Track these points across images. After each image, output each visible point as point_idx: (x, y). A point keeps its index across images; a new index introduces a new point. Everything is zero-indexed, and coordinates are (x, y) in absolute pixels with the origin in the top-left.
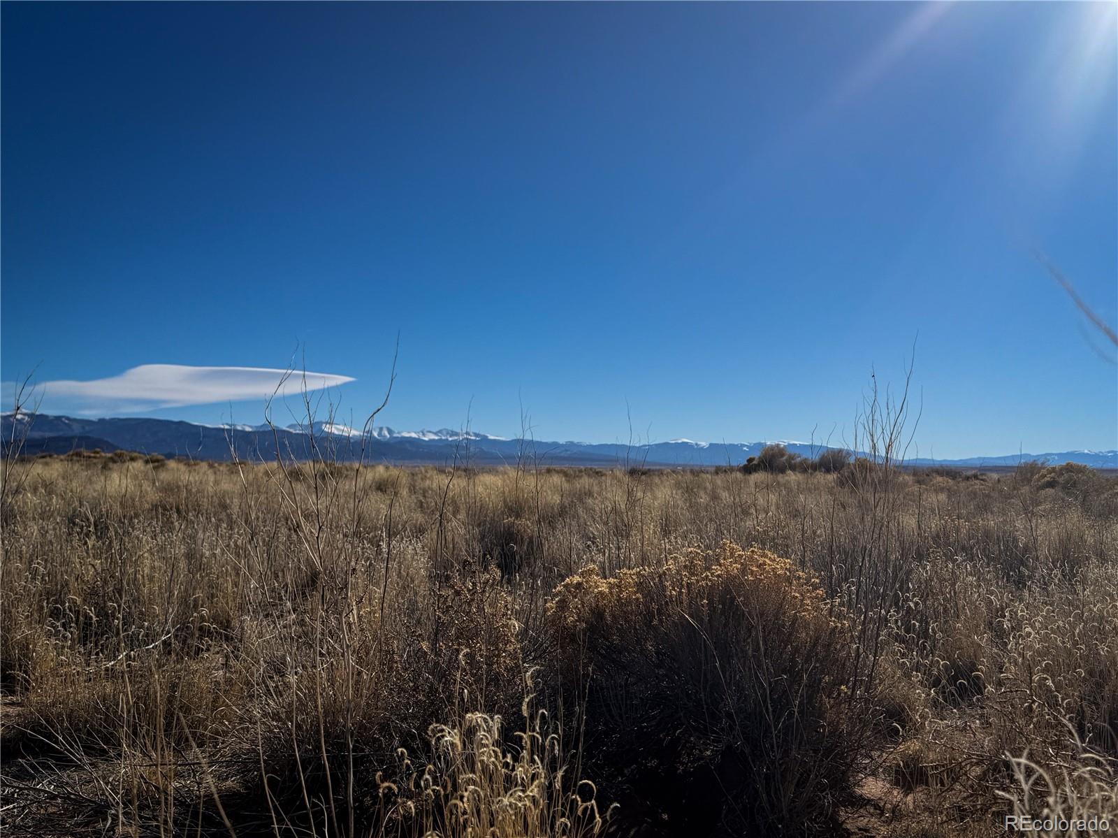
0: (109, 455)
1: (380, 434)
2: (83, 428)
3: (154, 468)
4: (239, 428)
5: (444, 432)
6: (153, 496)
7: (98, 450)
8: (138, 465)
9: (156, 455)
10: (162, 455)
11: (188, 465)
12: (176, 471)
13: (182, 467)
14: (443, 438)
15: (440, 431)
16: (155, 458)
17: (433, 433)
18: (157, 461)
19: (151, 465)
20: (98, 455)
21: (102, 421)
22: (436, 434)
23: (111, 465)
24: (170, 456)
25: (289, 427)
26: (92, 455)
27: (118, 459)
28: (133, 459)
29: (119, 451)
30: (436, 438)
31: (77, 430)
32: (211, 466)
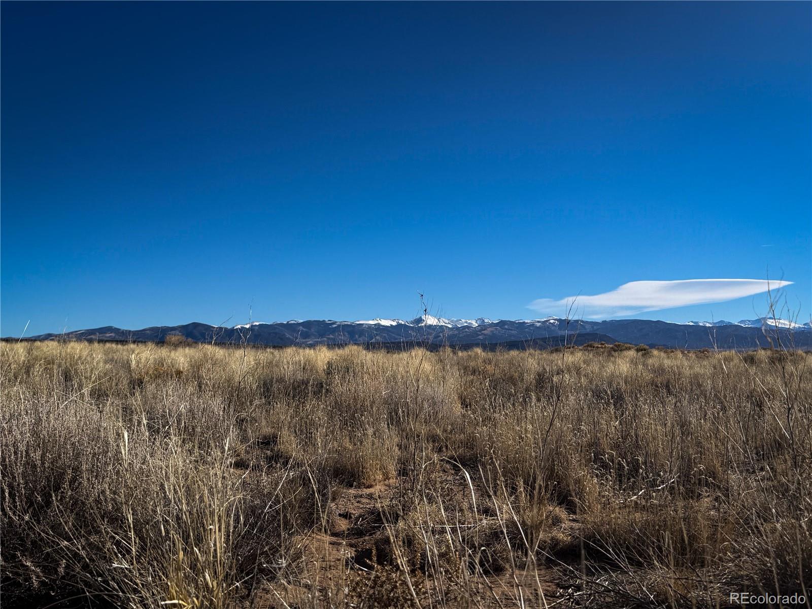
0: (611, 346)
2: (593, 327)
3: (643, 355)
4: (701, 324)
6: (648, 376)
7: (603, 342)
8: (632, 353)
9: (642, 345)
10: (647, 345)
11: (665, 352)
12: (658, 358)
13: (663, 354)
16: (642, 348)
18: (645, 350)
19: (640, 353)
20: (604, 346)
21: (604, 322)
23: (613, 353)
24: (652, 346)
25: (740, 322)
26: (600, 346)
27: (619, 348)
28: (629, 349)
29: (617, 343)
31: (589, 329)
32: (683, 353)
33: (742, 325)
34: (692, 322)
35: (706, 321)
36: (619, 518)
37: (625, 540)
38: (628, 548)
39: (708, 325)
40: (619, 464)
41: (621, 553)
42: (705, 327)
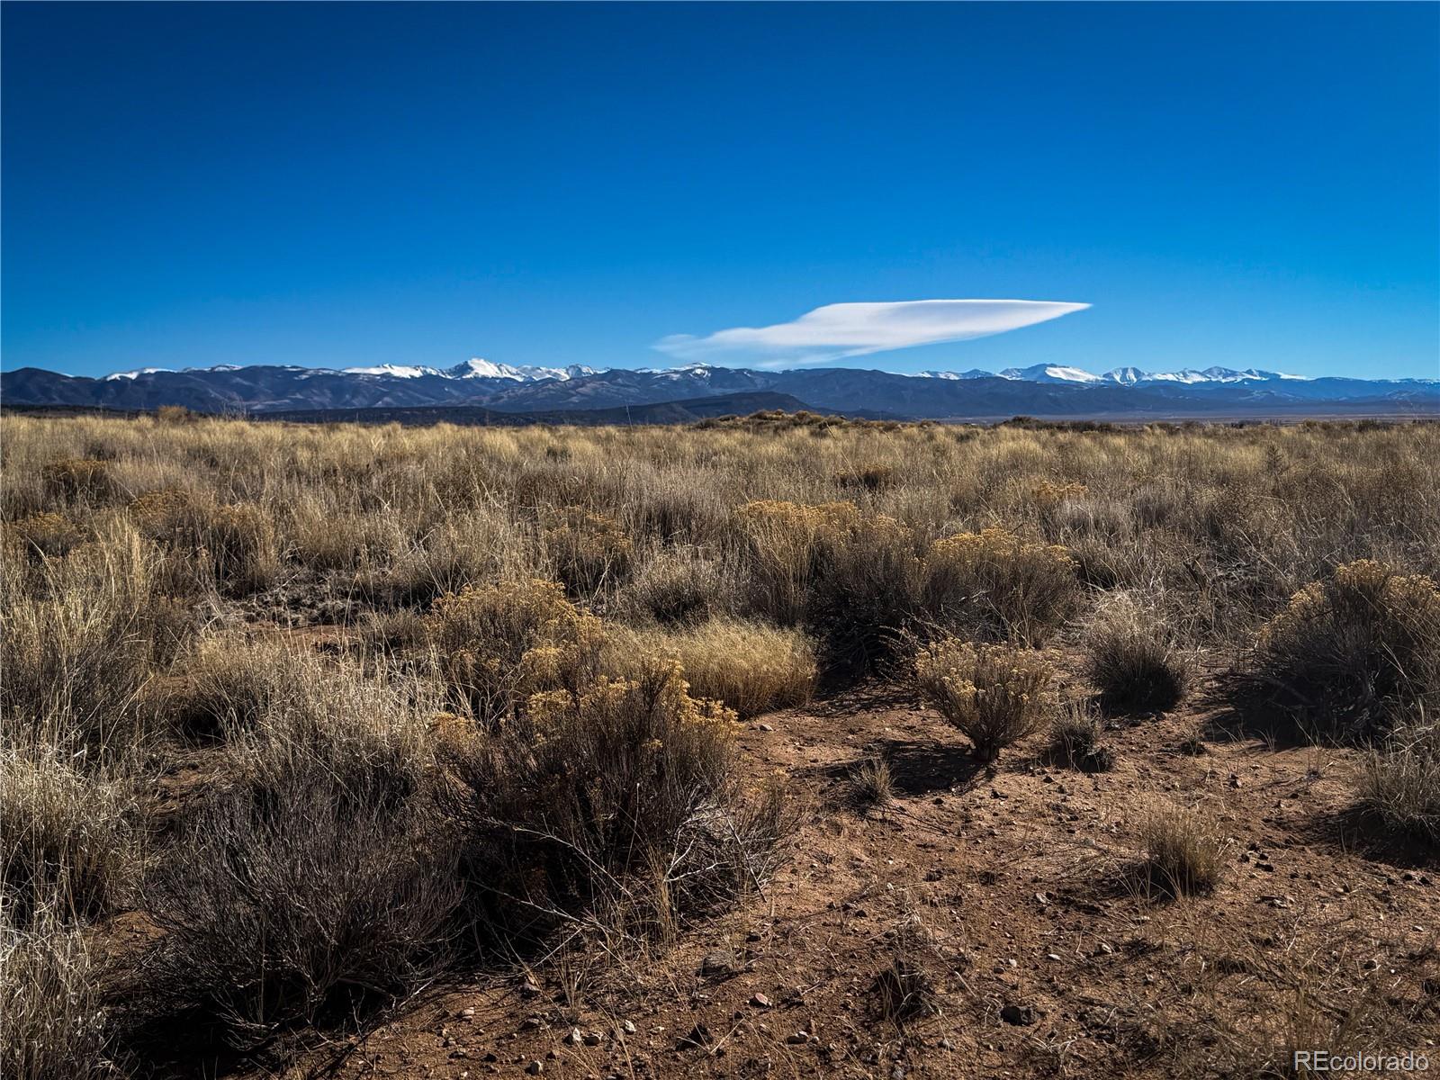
0: (792, 416)
1: (1123, 377)
2: (767, 382)
4: (942, 376)
5: (1216, 372)
7: (780, 410)
14: (1214, 380)
15: (1210, 371)
17: (1199, 373)
21: (786, 373)
22: (1202, 374)
25: (1003, 372)
30: (1204, 380)
31: (760, 384)
33: (1007, 377)
34: (928, 372)
35: (951, 371)
39: (953, 377)
42: (948, 381)
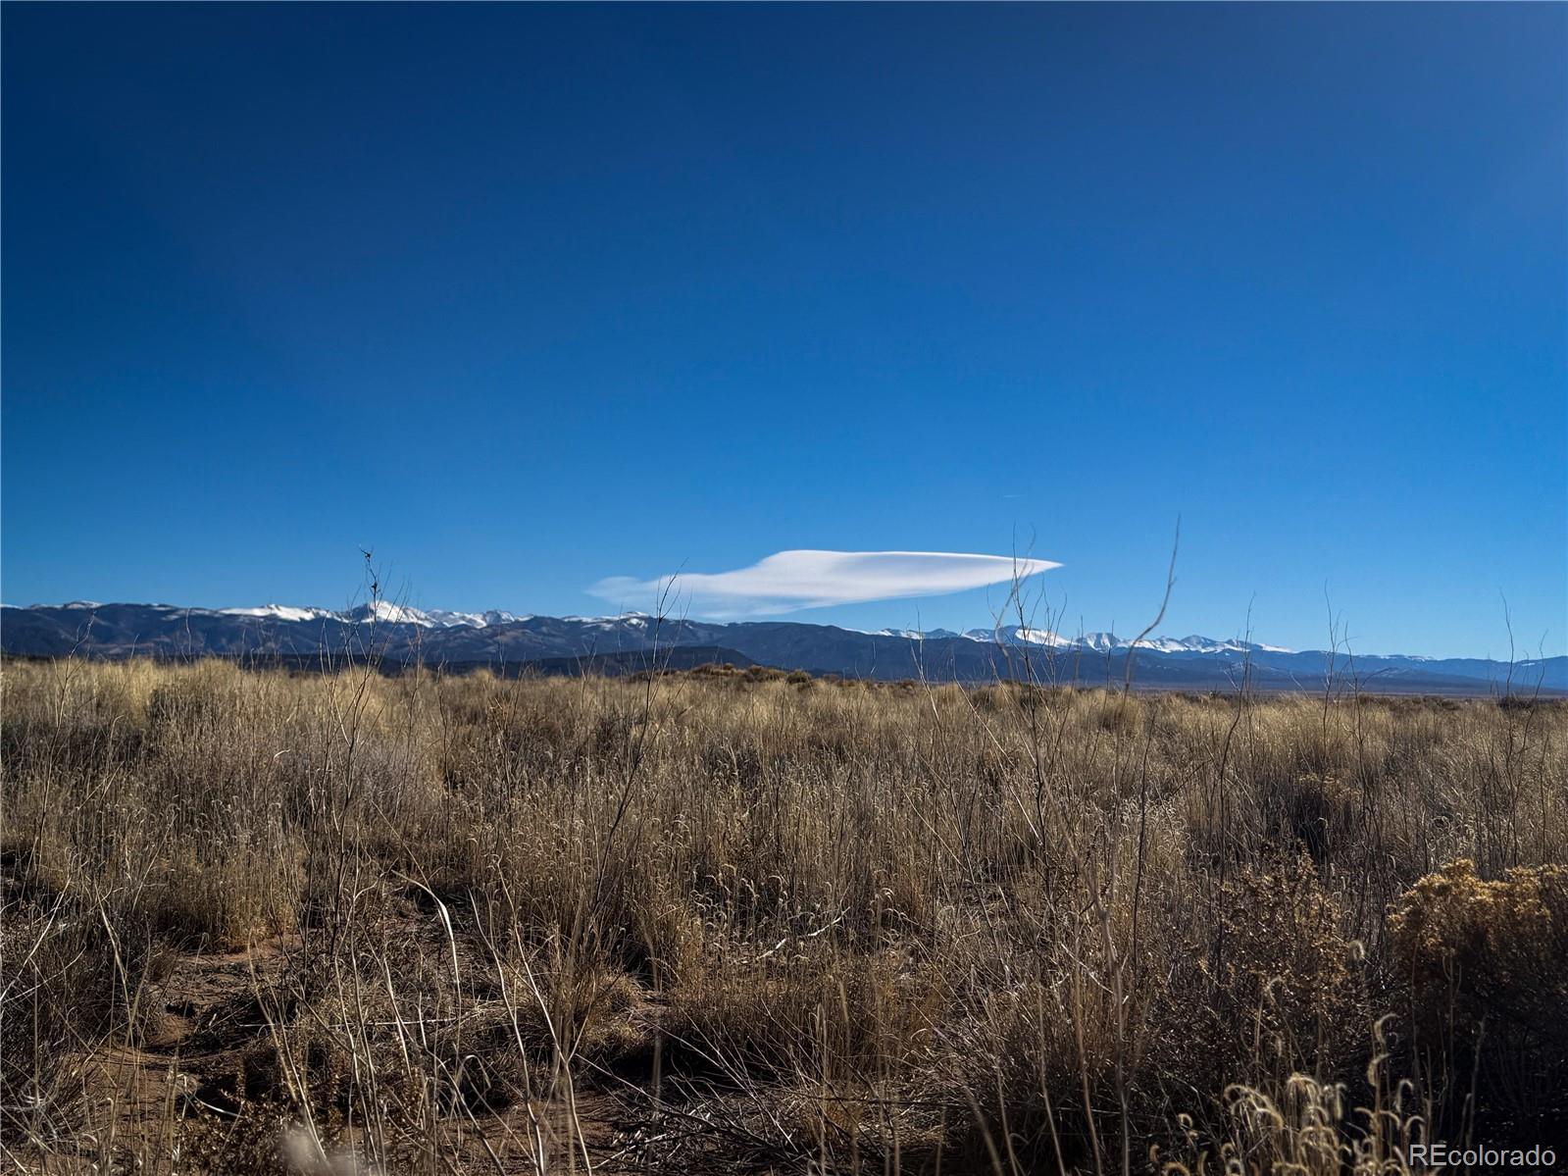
0: (743, 672)
1: (1098, 643)
2: (711, 635)
3: (800, 690)
4: (904, 635)
5: (1195, 641)
6: (806, 729)
7: (728, 664)
8: (779, 685)
9: (800, 671)
10: (810, 672)
11: (840, 685)
12: (826, 694)
13: (834, 689)
14: (1192, 649)
15: (1188, 639)
16: (798, 676)
17: (1177, 641)
18: (804, 680)
19: (795, 687)
20: (730, 672)
21: (733, 626)
22: (1180, 643)
23: (746, 685)
24: (818, 674)
25: (969, 633)
26: (722, 671)
27: (756, 677)
28: (775, 678)
29: (754, 667)
30: (1182, 649)
31: (703, 637)
32: (869, 687)
33: (974, 638)
34: (888, 630)
35: (914, 629)
36: (737, 993)
37: (746, 1030)
38: (750, 1047)
39: (916, 637)
40: (744, 890)
41: (737, 1058)
42: (909, 640)
